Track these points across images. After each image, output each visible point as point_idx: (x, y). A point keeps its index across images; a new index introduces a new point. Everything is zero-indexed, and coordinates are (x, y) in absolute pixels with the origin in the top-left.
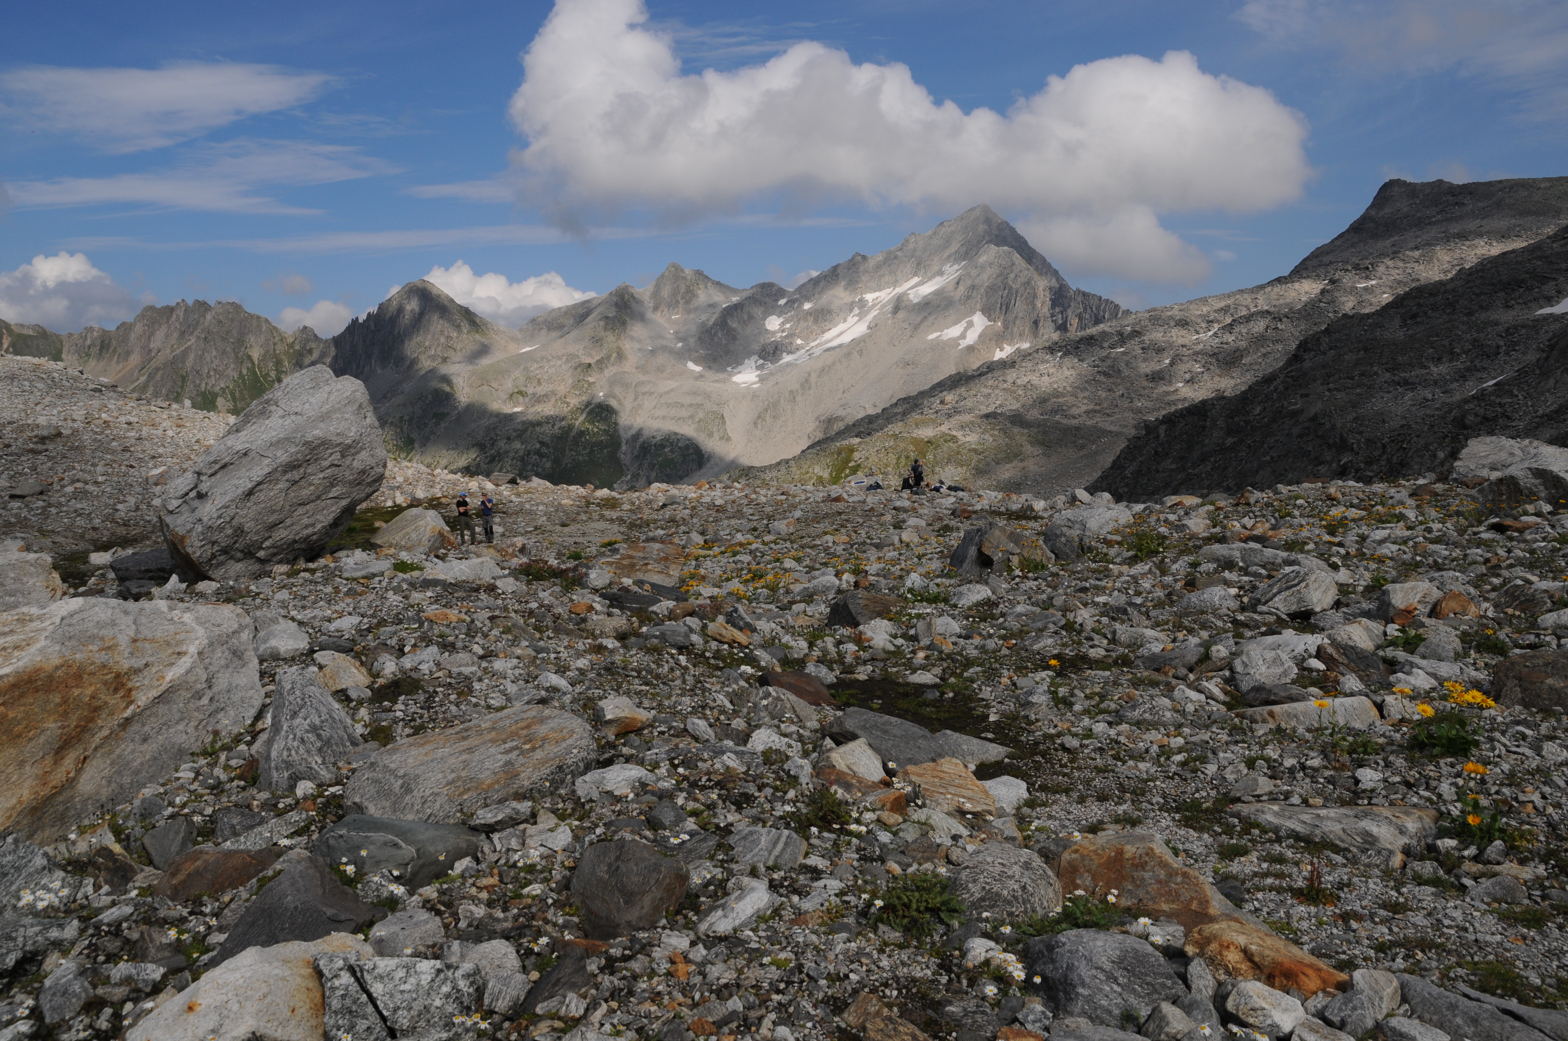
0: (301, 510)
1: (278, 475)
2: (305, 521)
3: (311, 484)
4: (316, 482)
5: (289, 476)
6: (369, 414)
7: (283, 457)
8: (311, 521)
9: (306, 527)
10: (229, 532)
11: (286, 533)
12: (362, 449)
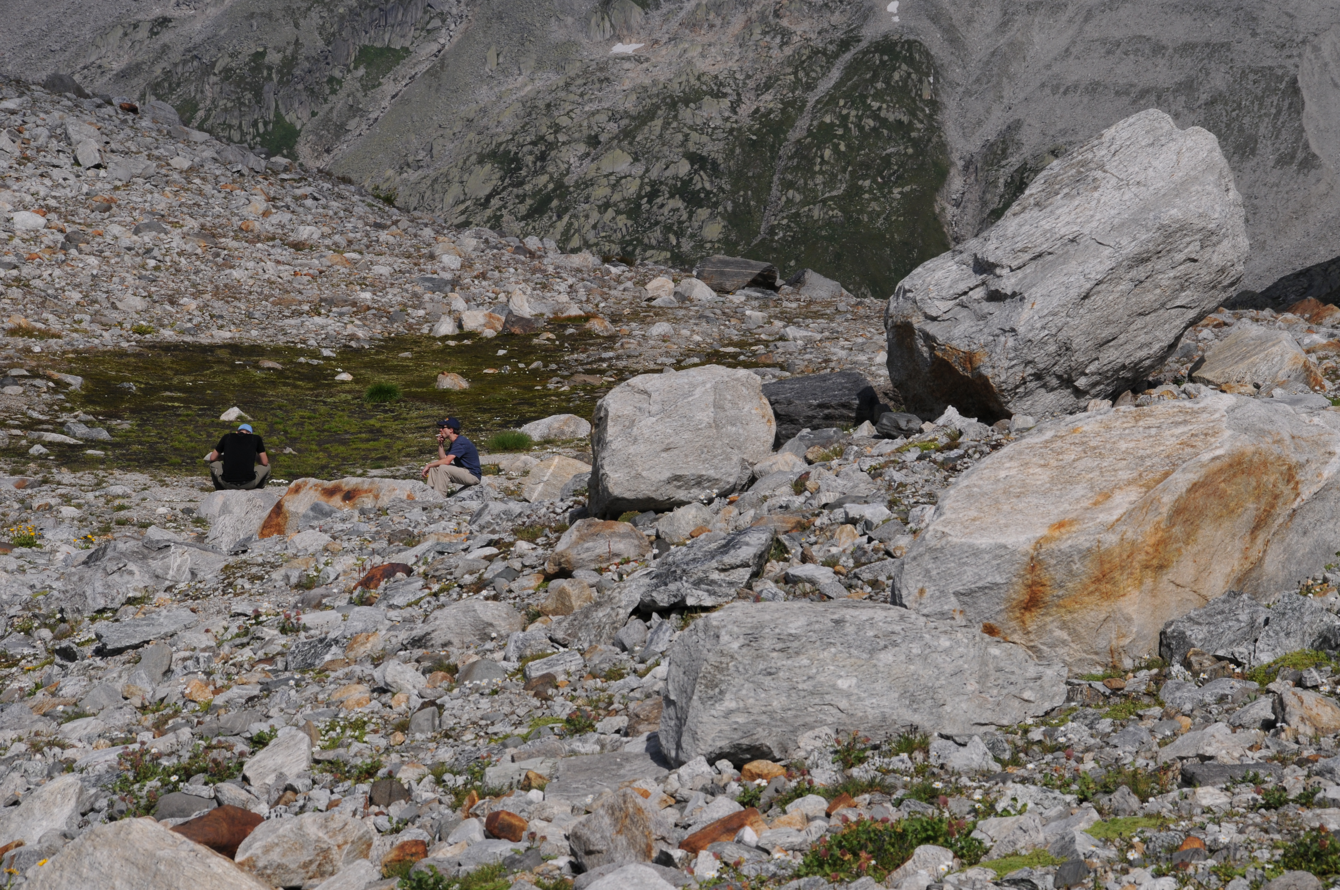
0: (1140, 322)
1: (1121, 271)
2: (1142, 338)
3: (1158, 286)
4: (1165, 283)
5: (1133, 273)
6: (1232, 185)
7: (1130, 248)
8: (1148, 338)
9: (1141, 348)
10: (1052, 348)
11: (1117, 353)
12: (1225, 236)
